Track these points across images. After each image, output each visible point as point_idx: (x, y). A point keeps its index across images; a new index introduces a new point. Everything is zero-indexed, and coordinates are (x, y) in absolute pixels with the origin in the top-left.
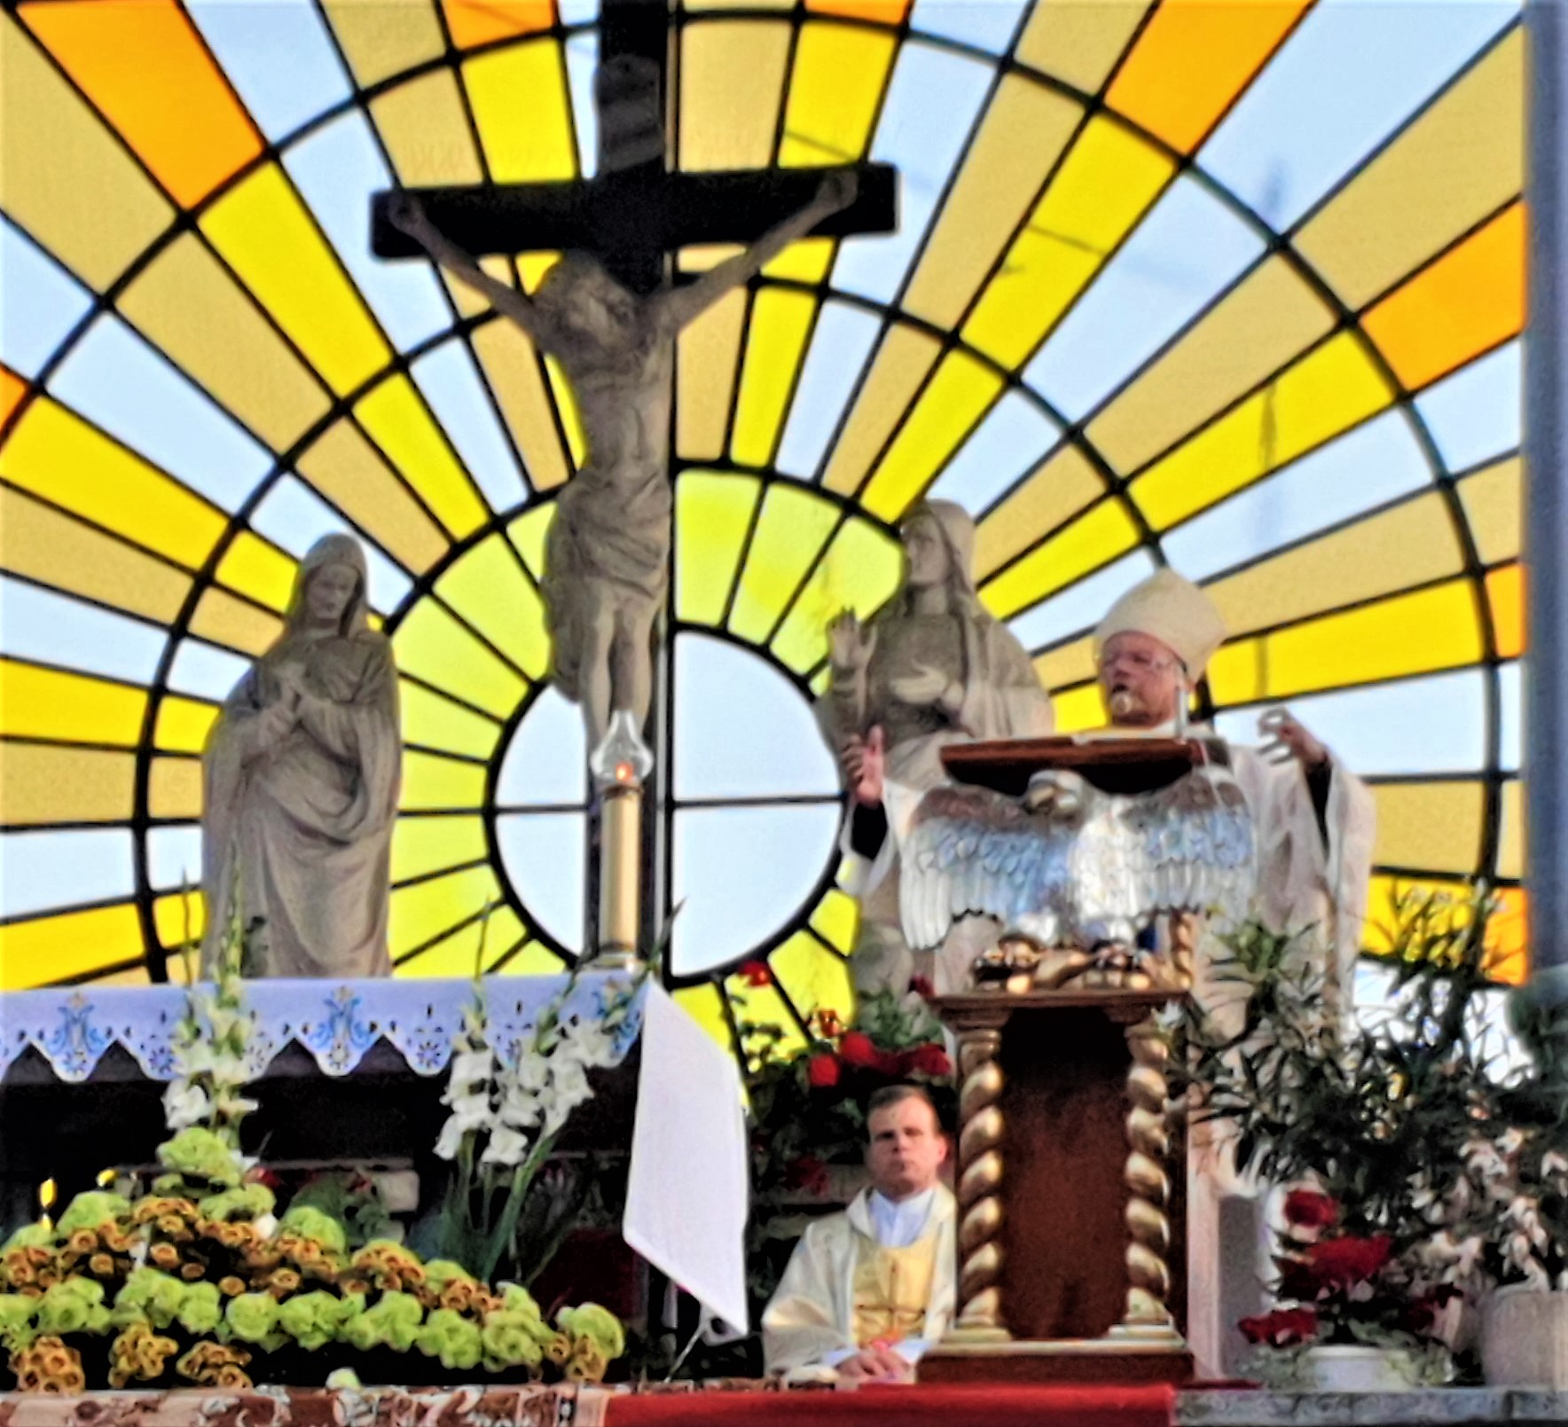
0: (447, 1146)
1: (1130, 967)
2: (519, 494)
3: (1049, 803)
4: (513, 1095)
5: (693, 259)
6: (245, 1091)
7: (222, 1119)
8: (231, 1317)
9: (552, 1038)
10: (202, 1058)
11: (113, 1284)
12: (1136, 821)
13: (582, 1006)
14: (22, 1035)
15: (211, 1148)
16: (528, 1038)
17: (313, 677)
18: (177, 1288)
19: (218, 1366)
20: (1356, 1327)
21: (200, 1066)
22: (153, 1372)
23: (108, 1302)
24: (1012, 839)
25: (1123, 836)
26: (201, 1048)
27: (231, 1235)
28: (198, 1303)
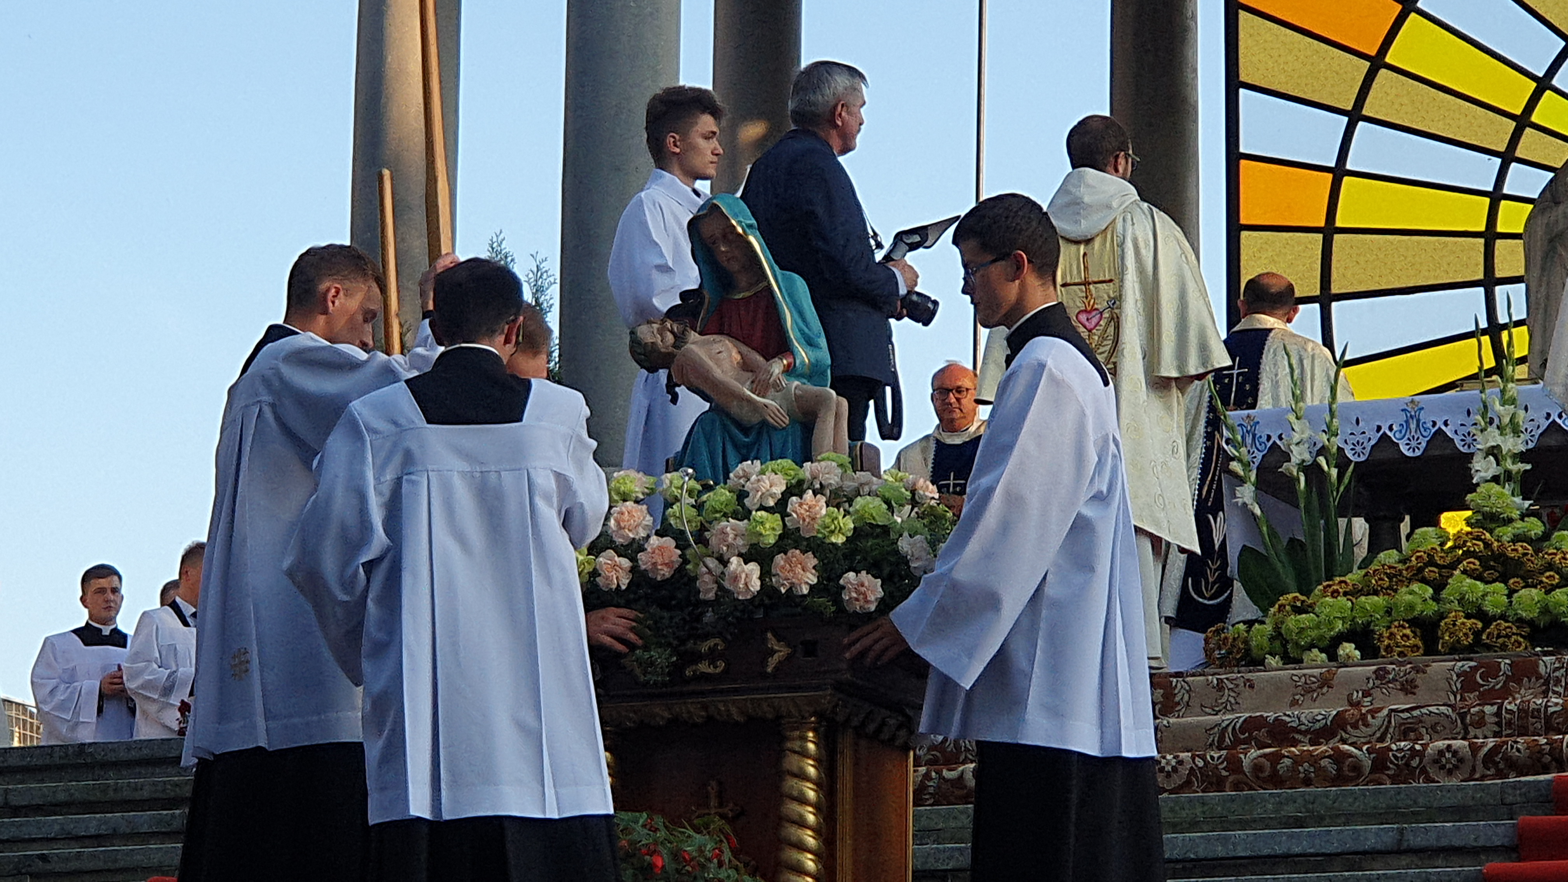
6: (1522, 457)
7: (1508, 476)
8: (1515, 606)
10: (1493, 438)
11: (1439, 586)
14: (1379, 428)
15: (1500, 496)
18: (1481, 587)
19: (1508, 636)
21: (1492, 443)
22: (1466, 641)
23: (1436, 598)
26: (1492, 430)
27: (1514, 551)
28: (1494, 596)
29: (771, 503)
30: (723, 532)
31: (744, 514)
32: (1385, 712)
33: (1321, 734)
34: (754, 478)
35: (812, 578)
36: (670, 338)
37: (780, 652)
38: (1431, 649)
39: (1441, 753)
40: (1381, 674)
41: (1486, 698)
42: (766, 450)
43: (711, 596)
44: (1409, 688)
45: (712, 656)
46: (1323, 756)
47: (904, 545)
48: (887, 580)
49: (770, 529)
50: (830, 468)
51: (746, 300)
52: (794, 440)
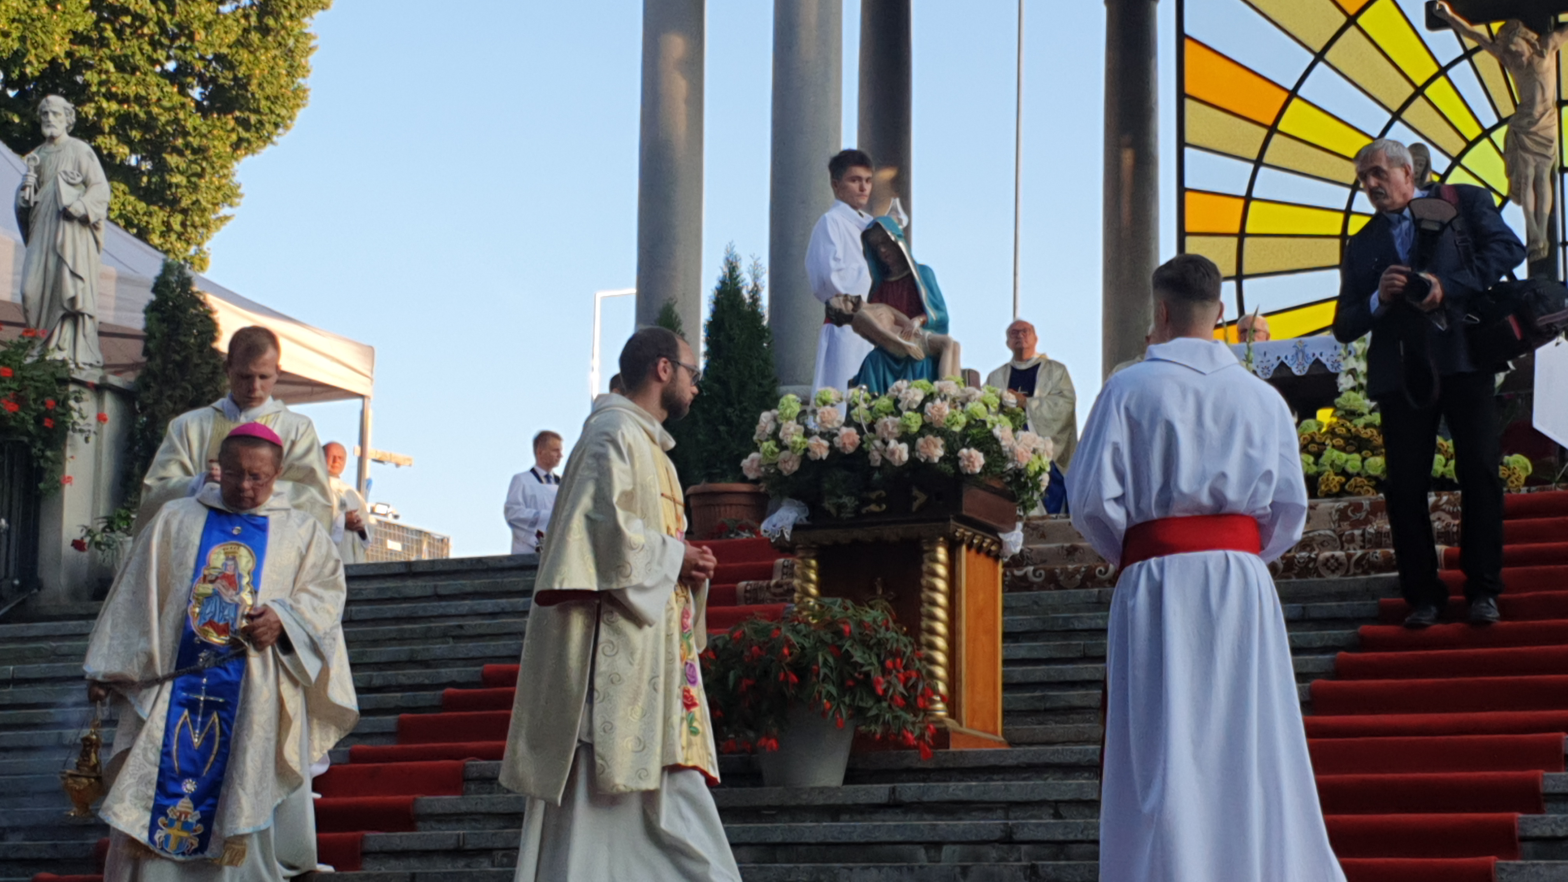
2: (1495, 120)
8: (1366, 468)
10: (1351, 362)
11: (1318, 456)
14: (1279, 358)
15: (1357, 399)
18: (1344, 456)
19: (1362, 487)
21: (1350, 366)
22: (1335, 491)
23: (1316, 463)
26: (1351, 358)
27: (1365, 434)
28: (1353, 462)
29: (915, 406)
30: (885, 425)
31: (899, 413)
34: (904, 391)
35: (941, 453)
37: (921, 498)
39: (1327, 559)
41: (1354, 525)
42: (910, 374)
43: (878, 464)
45: (878, 501)
47: (997, 432)
48: (987, 454)
49: (915, 422)
50: (950, 385)
51: (897, 282)
52: (927, 368)
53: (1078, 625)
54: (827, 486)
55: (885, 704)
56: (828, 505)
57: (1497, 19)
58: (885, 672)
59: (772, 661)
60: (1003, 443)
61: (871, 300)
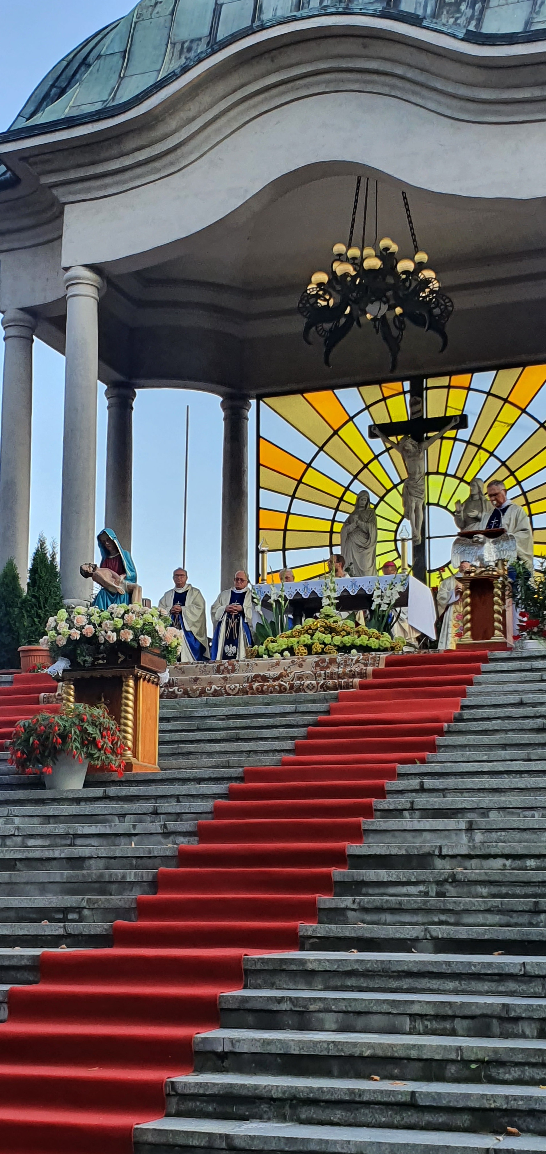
0: (373, 608)
1: (493, 571)
3: (477, 540)
4: (385, 597)
5: (430, 434)
6: (336, 598)
7: (332, 604)
8: (334, 640)
9: (392, 587)
10: (328, 593)
11: (312, 635)
12: (494, 543)
13: (397, 580)
14: (297, 590)
15: (330, 610)
16: (388, 586)
17: (360, 518)
18: (324, 635)
19: (332, 650)
20: (533, 637)
22: (320, 651)
23: (311, 639)
24: (471, 547)
25: (492, 546)
26: (328, 591)
27: (334, 625)
28: (327, 638)
29: (120, 616)
30: (106, 624)
31: (113, 619)
32: (293, 673)
33: (275, 679)
35: (131, 637)
36: (92, 569)
37: (122, 657)
38: (310, 653)
39: (308, 685)
40: (293, 662)
41: (322, 669)
42: (119, 601)
43: (102, 642)
44: (301, 666)
45: (103, 659)
46: (275, 685)
47: (157, 628)
48: (153, 637)
49: (120, 623)
50: (137, 606)
51: (114, 558)
52: (127, 597)
53: (196, 714)
54: (79, 652)
55: (102, 752)
56: (80, 660)
57: (400, 434)
58: (103, 736)
59: (50, 733)
60: (160, 633)
61: (101, 567)
